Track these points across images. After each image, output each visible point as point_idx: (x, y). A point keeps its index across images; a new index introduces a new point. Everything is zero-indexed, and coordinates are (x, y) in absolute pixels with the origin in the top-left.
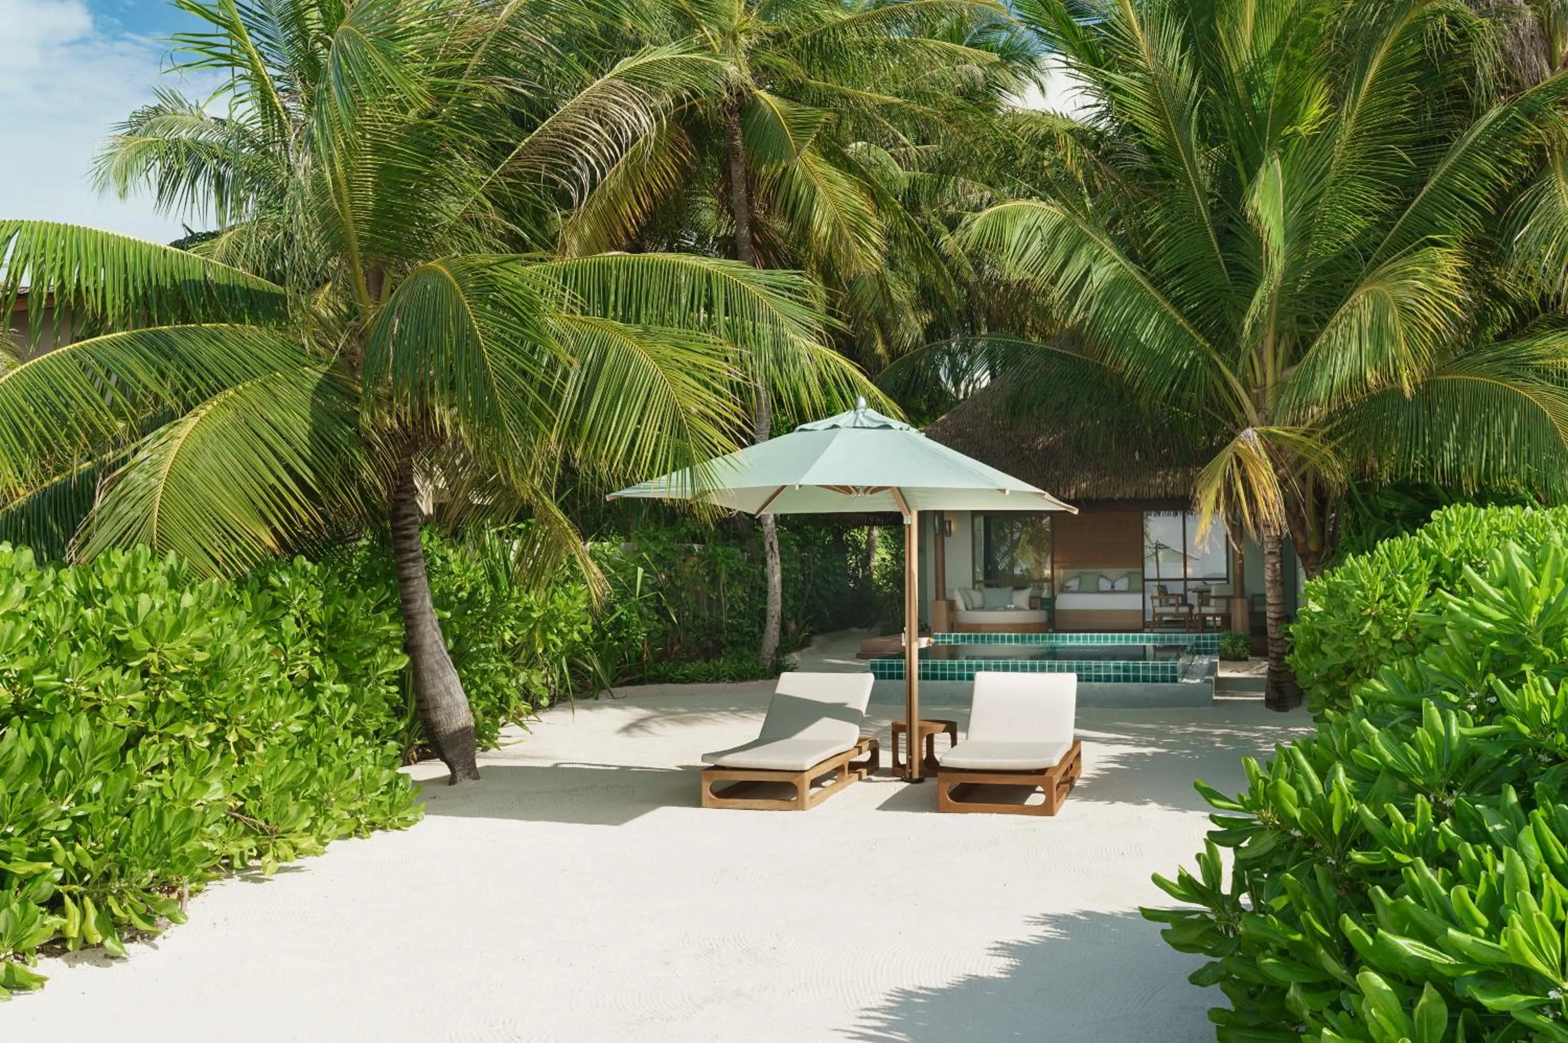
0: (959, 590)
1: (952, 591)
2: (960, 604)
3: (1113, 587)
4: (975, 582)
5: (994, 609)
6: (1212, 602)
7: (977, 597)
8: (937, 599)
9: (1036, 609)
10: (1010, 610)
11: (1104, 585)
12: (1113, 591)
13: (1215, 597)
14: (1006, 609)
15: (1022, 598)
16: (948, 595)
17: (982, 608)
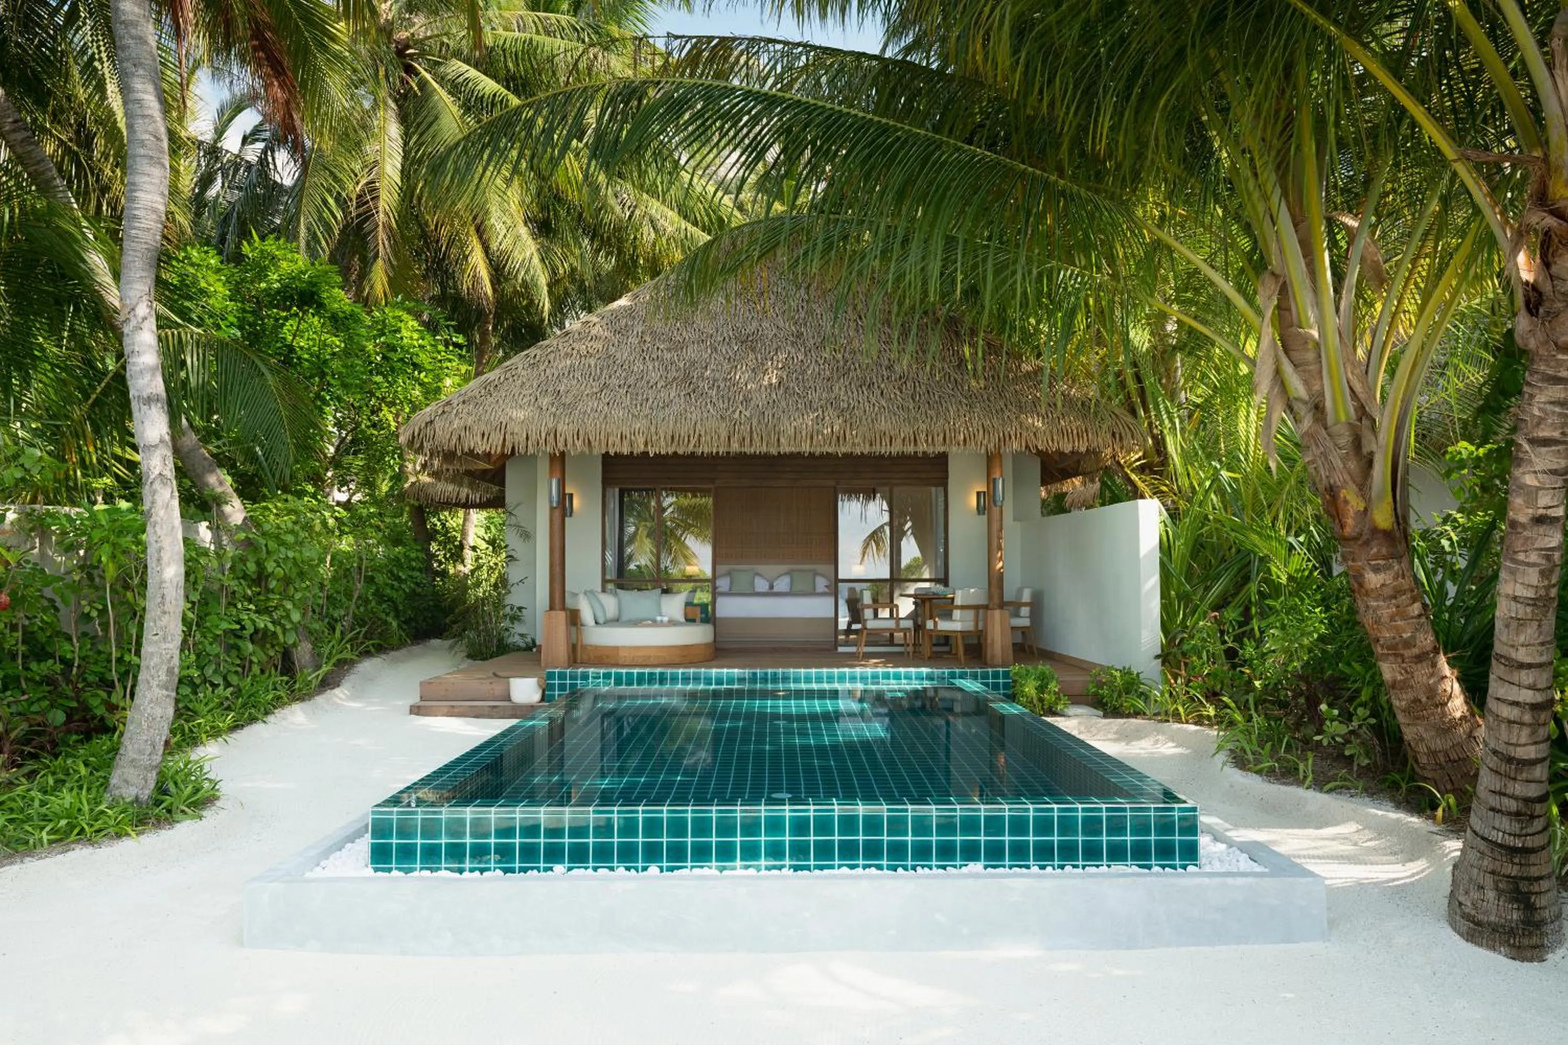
0: (585, 593)
1: (575, 595)
2: (587, 616)
3: (771, 587)
4: (605, 581)
5: (636, 623)
6: (957, 614)
7: (610, 603)
8: (552, 608)
9: (693, 621)
10: (661, 624)
11: (761, 585)
12: (771, 593)
13: (962, 607)
14: (655, 623)
15: (674, 606)
16: (569, 602)
17: (616, 621)
